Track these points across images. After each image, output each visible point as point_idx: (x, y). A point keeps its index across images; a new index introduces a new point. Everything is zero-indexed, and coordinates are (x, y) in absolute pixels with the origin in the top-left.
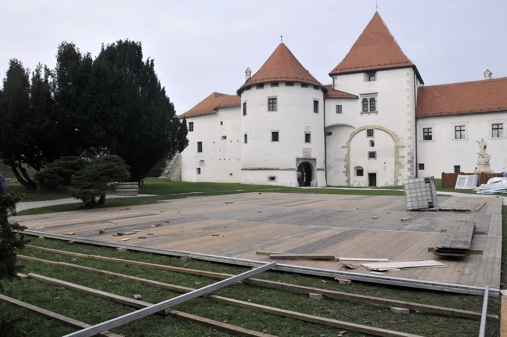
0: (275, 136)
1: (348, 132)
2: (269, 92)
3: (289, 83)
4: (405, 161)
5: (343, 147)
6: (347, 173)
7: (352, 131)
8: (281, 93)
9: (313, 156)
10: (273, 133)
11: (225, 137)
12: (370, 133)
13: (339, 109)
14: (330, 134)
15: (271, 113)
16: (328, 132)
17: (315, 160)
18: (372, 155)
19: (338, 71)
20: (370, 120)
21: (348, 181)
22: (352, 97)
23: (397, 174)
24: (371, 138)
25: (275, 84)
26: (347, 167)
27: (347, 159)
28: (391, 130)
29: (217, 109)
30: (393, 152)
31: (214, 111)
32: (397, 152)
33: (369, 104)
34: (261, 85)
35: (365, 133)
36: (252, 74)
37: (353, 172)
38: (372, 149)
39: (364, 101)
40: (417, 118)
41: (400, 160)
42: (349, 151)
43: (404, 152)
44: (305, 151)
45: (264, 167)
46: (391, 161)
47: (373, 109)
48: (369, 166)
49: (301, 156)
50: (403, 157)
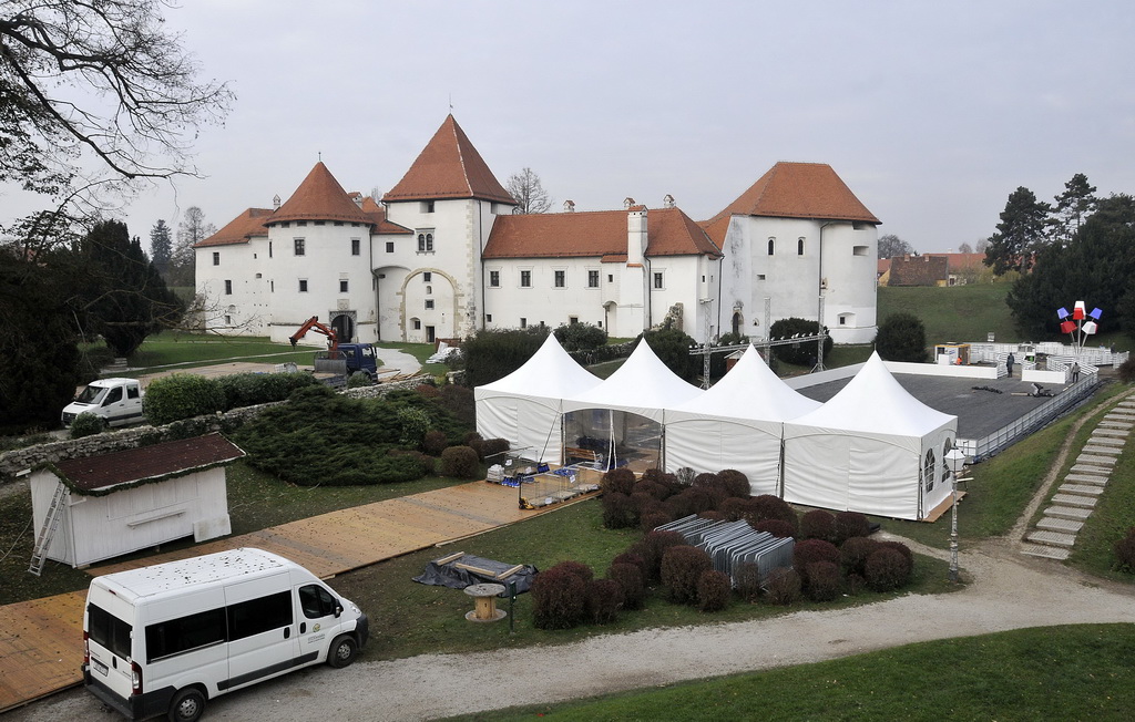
0: (303, 286)
1: (401, 276)
2: (295, 232)
3: (320, 222)
4: (463, 313)
5: (398, 294)
6: (403, 325)
7: (407, 274)
8: (310, 233)
9: (351, 309)
10: (301, 282)
11: (260, 275)
12: (427, 277)
13: (390, 248)
14: (383, 276)
15: (298, 257)
16: (379, 275)
17: (354, 312)
18: (430, 304)
19: (390, 199)
20: (426, 261)
21: (404, 335)
22: (407, 232)
23: (456, 328)
24: (428, 284)
25: (302, 223)
26: (403, 318)
27: (402, 308)
28: (450, 274)
29: (249, 237)
30: (452, 301)
31: (246, 240)
32: (456, 301)
33: (426, 242)
34: (286, 224)
35: (421, 276)
36: (282, 203)
37: (409, 324)
38: (429, 297)
39: (421, 236)
40: (484, 259)
41: (460, 311)
42: (404, 298)
43: (464, 302)
44: (340, 302)
45: (292, 322)
46: (450, 311)
47: (430, 248)
48: (427, 318)
49: (335, 308)
50: (463, 308)
